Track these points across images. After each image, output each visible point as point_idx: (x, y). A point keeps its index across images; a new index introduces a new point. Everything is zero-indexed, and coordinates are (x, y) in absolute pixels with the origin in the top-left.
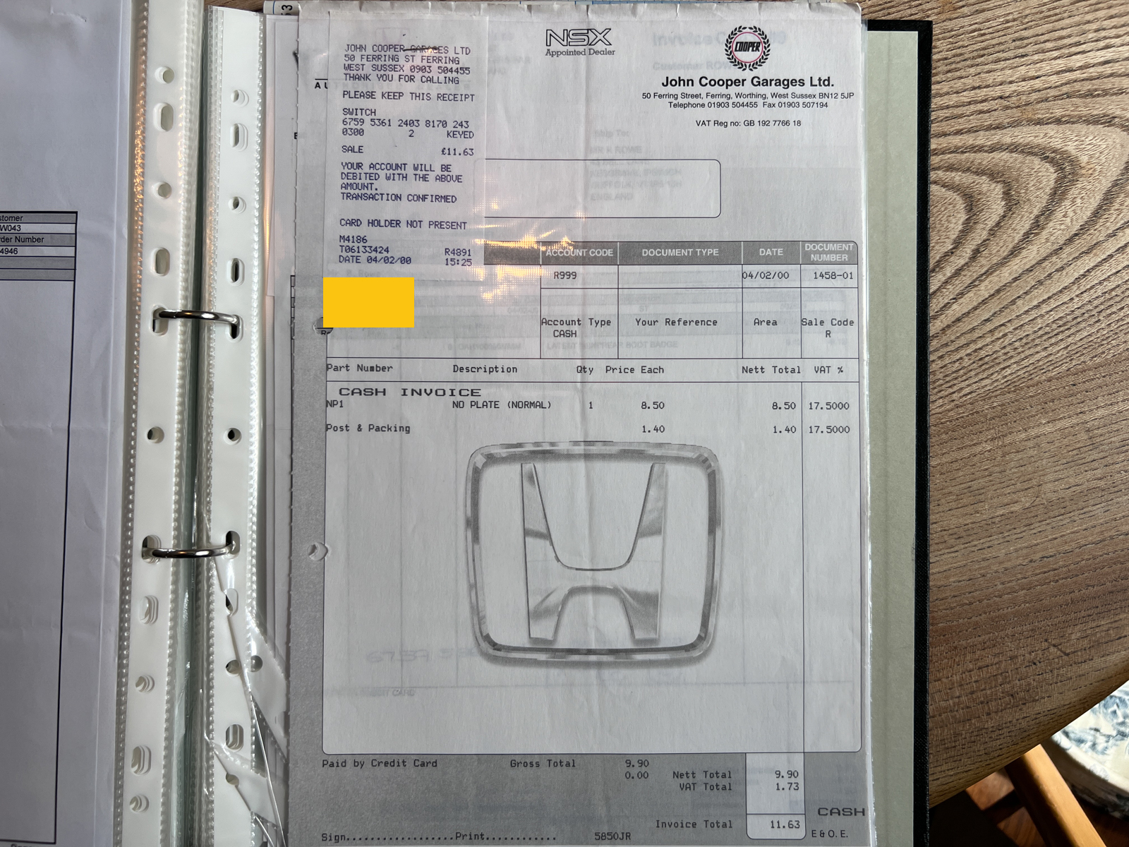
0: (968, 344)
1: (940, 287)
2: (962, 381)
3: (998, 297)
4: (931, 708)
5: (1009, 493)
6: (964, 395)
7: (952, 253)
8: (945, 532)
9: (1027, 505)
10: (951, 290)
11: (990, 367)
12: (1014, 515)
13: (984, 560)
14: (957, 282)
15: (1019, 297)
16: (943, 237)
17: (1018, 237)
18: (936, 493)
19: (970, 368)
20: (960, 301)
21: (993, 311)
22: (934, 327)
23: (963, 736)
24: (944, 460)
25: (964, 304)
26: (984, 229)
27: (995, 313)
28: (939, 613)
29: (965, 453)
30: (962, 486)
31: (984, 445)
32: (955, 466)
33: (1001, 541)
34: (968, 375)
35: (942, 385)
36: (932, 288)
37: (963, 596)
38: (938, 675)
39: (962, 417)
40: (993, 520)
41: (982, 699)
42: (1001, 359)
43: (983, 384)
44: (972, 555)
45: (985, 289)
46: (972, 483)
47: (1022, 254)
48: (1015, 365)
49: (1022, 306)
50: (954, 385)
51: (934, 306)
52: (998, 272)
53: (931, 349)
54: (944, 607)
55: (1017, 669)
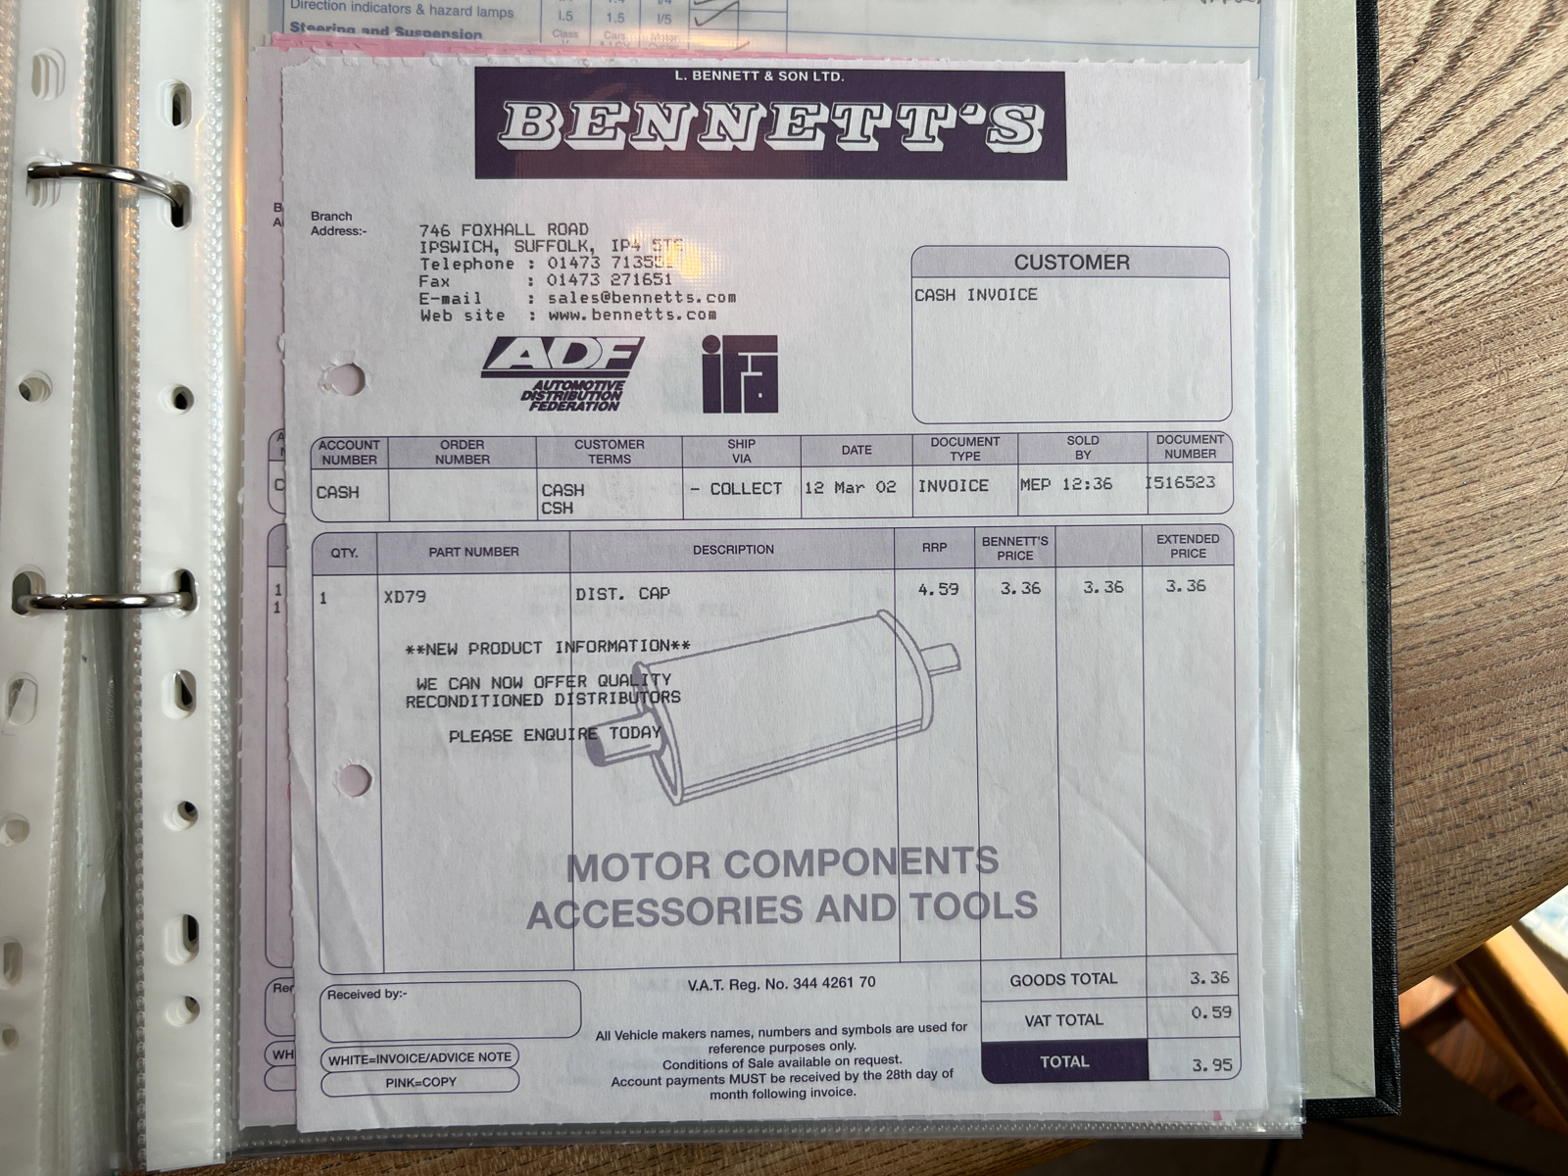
0: (1445, 216)
1: (1397, 119)
2: (1438, 279)
3: (1493, 135)
4: (1398, 831)
5: (1519, 466)
6: (1441, 303)
7: (1416, 61)
8: (1415, 535)
9: (1549, 485)
10: (1415, 123)
11: (1484, 254)
12: (1528, 502)
13: (1480, 579)
14: (1426, 110)
15: (1527, 134)
16: (1399, 34)
17: (1522, 33)
18: (1397, 470)
19: (1450, 256)
20: (1431, 142)
21: (1485, 159)
22: (1389, 188)
23: (1451, 875)
24: (1410, 414)
25: (1437, 147)
26: (1466, 19)
27: (1489, 162)
28: (1408, 672)
29: (1445, 401)
30: (1442, 456)
31: (1476, 386)
32: (1429, 422)
33: (1508, 546)
34: (1448, 268)
35: (1404, 286)
36: (1384, 122)
37: (1447, 641)
38: (1408, 775)
39: (1439, 340)
40: (1495, 512)
41: (1482, 811)
42: (1500, 240)
43: (1473, 283)
44: (1460, 571)
45: (1471, 121)
46: (1458, 450)
47: (1529, 63)
48: (1525, 249)
49: (1533, 149)
50: (1425, 285)
51: (1388, 152)
52: (1491, 92)
53: (1385, 225)
54: (1416, 661)
55: (1536, 759)
